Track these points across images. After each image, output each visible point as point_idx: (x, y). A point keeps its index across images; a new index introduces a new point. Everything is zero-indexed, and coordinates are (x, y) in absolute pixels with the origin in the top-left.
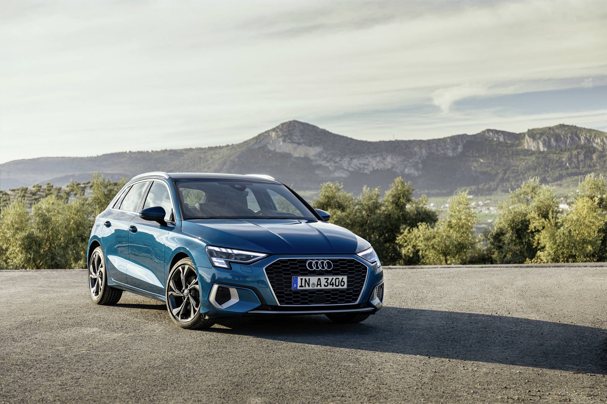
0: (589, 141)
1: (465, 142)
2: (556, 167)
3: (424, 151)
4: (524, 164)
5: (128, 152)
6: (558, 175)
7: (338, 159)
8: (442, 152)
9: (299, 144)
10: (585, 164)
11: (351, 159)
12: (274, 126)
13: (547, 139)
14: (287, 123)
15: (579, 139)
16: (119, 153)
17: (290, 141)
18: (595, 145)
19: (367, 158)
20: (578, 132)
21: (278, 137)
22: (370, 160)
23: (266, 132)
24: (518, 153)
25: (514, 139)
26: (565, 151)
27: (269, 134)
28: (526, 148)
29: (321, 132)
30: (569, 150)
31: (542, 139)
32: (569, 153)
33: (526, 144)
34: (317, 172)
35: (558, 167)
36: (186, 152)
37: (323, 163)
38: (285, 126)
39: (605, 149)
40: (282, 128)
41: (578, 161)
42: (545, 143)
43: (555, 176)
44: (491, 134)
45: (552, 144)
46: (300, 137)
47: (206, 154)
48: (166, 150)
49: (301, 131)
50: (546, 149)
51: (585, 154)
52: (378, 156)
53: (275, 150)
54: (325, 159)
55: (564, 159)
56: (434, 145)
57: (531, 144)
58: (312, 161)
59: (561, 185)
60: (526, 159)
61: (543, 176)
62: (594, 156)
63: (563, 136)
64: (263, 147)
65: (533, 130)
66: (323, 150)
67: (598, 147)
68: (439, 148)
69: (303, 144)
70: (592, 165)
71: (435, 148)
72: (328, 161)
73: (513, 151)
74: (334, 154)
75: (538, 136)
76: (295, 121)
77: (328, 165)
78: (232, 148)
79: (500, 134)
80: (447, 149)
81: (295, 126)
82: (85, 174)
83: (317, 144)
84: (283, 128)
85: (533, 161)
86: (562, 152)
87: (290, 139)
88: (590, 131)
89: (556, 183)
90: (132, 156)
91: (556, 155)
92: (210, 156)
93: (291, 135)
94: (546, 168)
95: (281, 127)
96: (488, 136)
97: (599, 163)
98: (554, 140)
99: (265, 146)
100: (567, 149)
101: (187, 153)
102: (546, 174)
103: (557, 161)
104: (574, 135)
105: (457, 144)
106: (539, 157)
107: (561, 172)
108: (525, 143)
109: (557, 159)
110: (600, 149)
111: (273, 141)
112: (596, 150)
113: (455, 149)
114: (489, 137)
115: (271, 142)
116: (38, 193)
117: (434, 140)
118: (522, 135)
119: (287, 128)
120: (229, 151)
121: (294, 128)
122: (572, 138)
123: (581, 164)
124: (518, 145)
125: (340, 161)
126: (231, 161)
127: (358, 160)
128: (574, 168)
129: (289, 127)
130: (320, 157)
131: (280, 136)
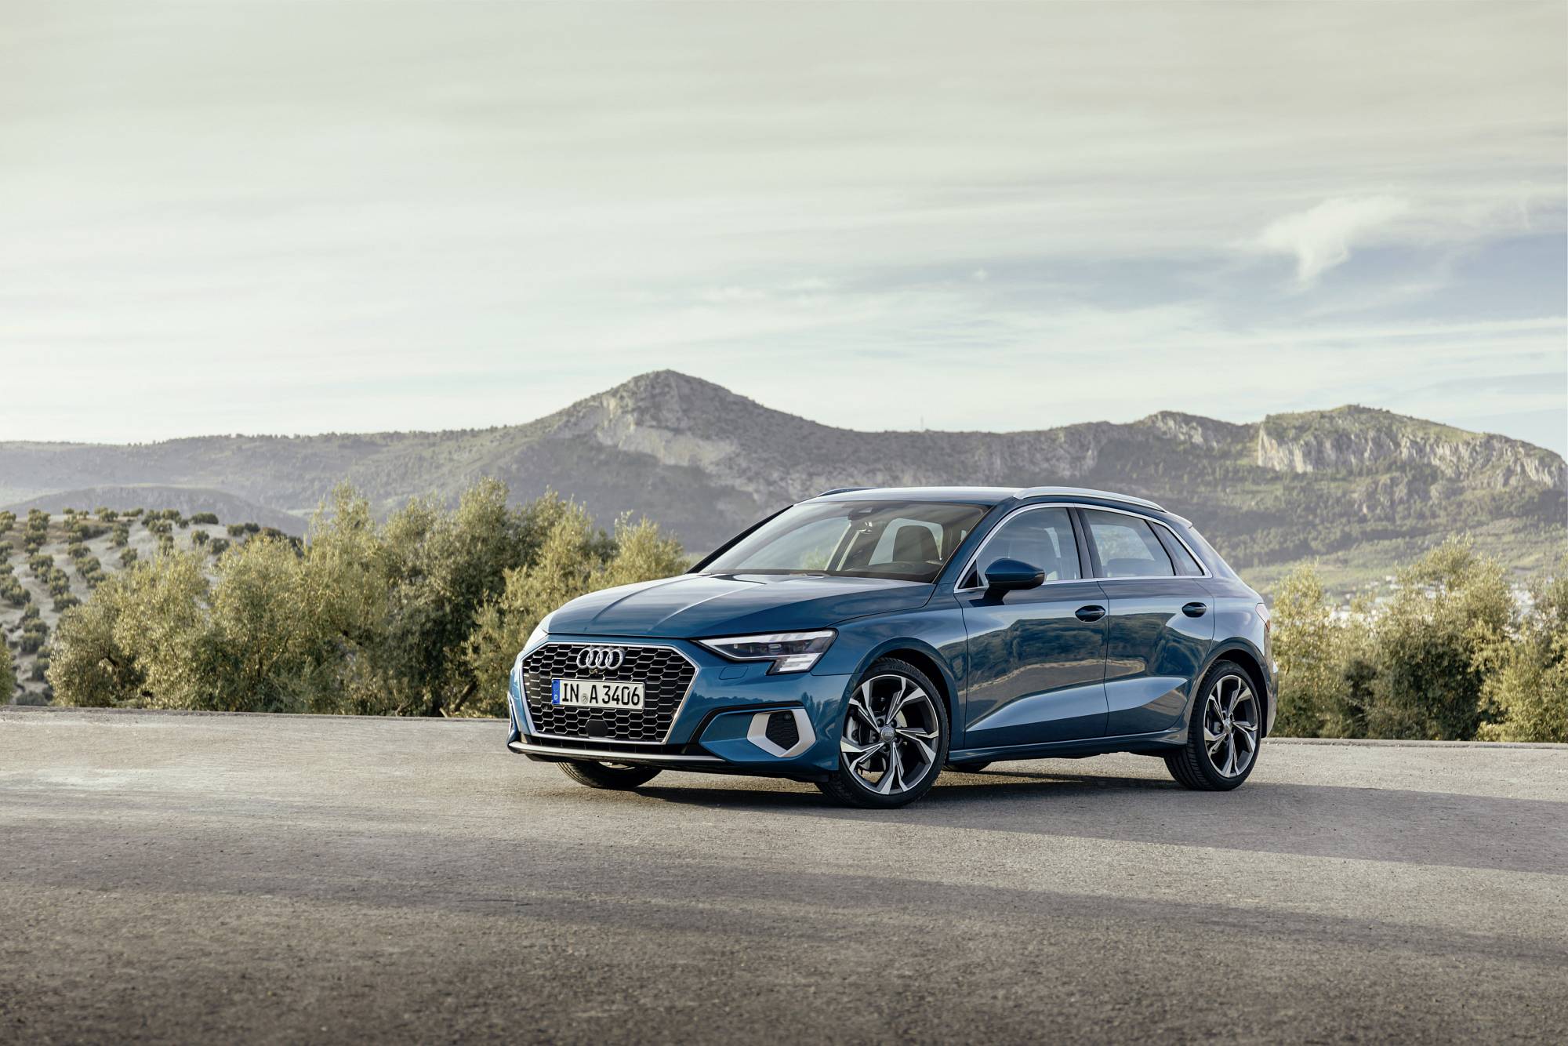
0: (1421, 451)
1: (1104, 441)
2: (1334, 514)
3: (998, 462)
4: (1253, 503)
5: (234, 436)
6: (1338, 534)
7: (776, 475)
8: (1045, 465)
9: (677, 431)
10: (1409, 509)
11: (811, 475)
12: (615, 385)
13: (1315, 443)
14: (647, 376)
15: (1397, 445)
16: (211, 438)
17: (654, 423)
18: (1436, 462)
19: (852, 476)
20: (1394, 428)
21: (625, 412)
22: (859, 480)
23: (593, 398)
24: (1240, 474)
25: (1229, 440)
26: (1360, 474)
27: (601, 403)
28: (1260, 463)
29: (735, 403)
30: (1369, 472)
31: (1302, 442)
32: (1369, 480)
33: (1260, 453)
34: (721, 506)
35: (1341, 515)
36: (384, 443)
37: (739, 483)
38: (642, 383)
39: (1461, 473)
40: (635, 389)
41: (1392, 502)
42: (1310, 452)
43: (1332, 537)
44: (1171, 423)
45: (1326, 455)
46: (680, 414)
47: (437, 449)
48: (333, 434)
49: (683, 398)
50: (1310, 469)
51: (1409, 483)
52: (880, 470)
53: (616, 446)
54: (742, 472)
55: (1355, 496)
56: (1025, 448)
57: (1273, 453)
58: (710, 476)
59: (1345, 562)
60: (1259, 492)
61: (1301, 537)
62: (1435, 491)
63: (1357, 436)
64: (585, 435)
65: (1279, 417)
66: (738, 451)
67: (1443, 467)
68: (1038, 456)
69: (689, 434)
70: (1428, 513)
71: (1026, 455)
72: (750, 480)
73: (1227, 471)
74: (766, 460)
75: (1292, 433)
76: (669, 372)
77: (750, 488)
78: (503, 437)
79: (1194, 424)
80: (1058, 460)
81: (669, 386)
82: (122, 489)
83: (723, 434)
84: (638, 388)
85: (1276, 498)
86: (1352, 478)
87: (654, 418)
88: (1425, 424)
89: (1334, 556)
90: (244, 447)
91: (1336, 484)
92: (445, 455)
93: (658, 407)
94: (1311, 517)
95: (632, 385)
96: (1164, 428)
97: (1446, 509)
98: (1333, 446)
99: (591, 434)
100: (1365, 471)
101: (387, 445)
102: (1309, 533)
103: (1338, 501)
104: (1383, 435)
105: (1084, 448)
106: (1294, 488)
107: (1347, 529)
108: (1256, 451)
109: (1339, 493)
110: (1449, 472)
111: (610, 421)
112: (1440, 476)
113: (1077, 460)
114: (1165, 433)
115: (606, 423)
116: (7, 533)
117: (1023, 434)
118: (1252, 431)
119: (649, 388)
120: (496, 444)
121: (667, 389)
122: (1378, 443)
123: (1400, 508)
124: (1240, 454)
125: (782, 479)
126: (500, 468)
127: (828, 479)
128: (1380, 519)
129: (653, 387)
130: (731, 468)
131: (630, 409)
